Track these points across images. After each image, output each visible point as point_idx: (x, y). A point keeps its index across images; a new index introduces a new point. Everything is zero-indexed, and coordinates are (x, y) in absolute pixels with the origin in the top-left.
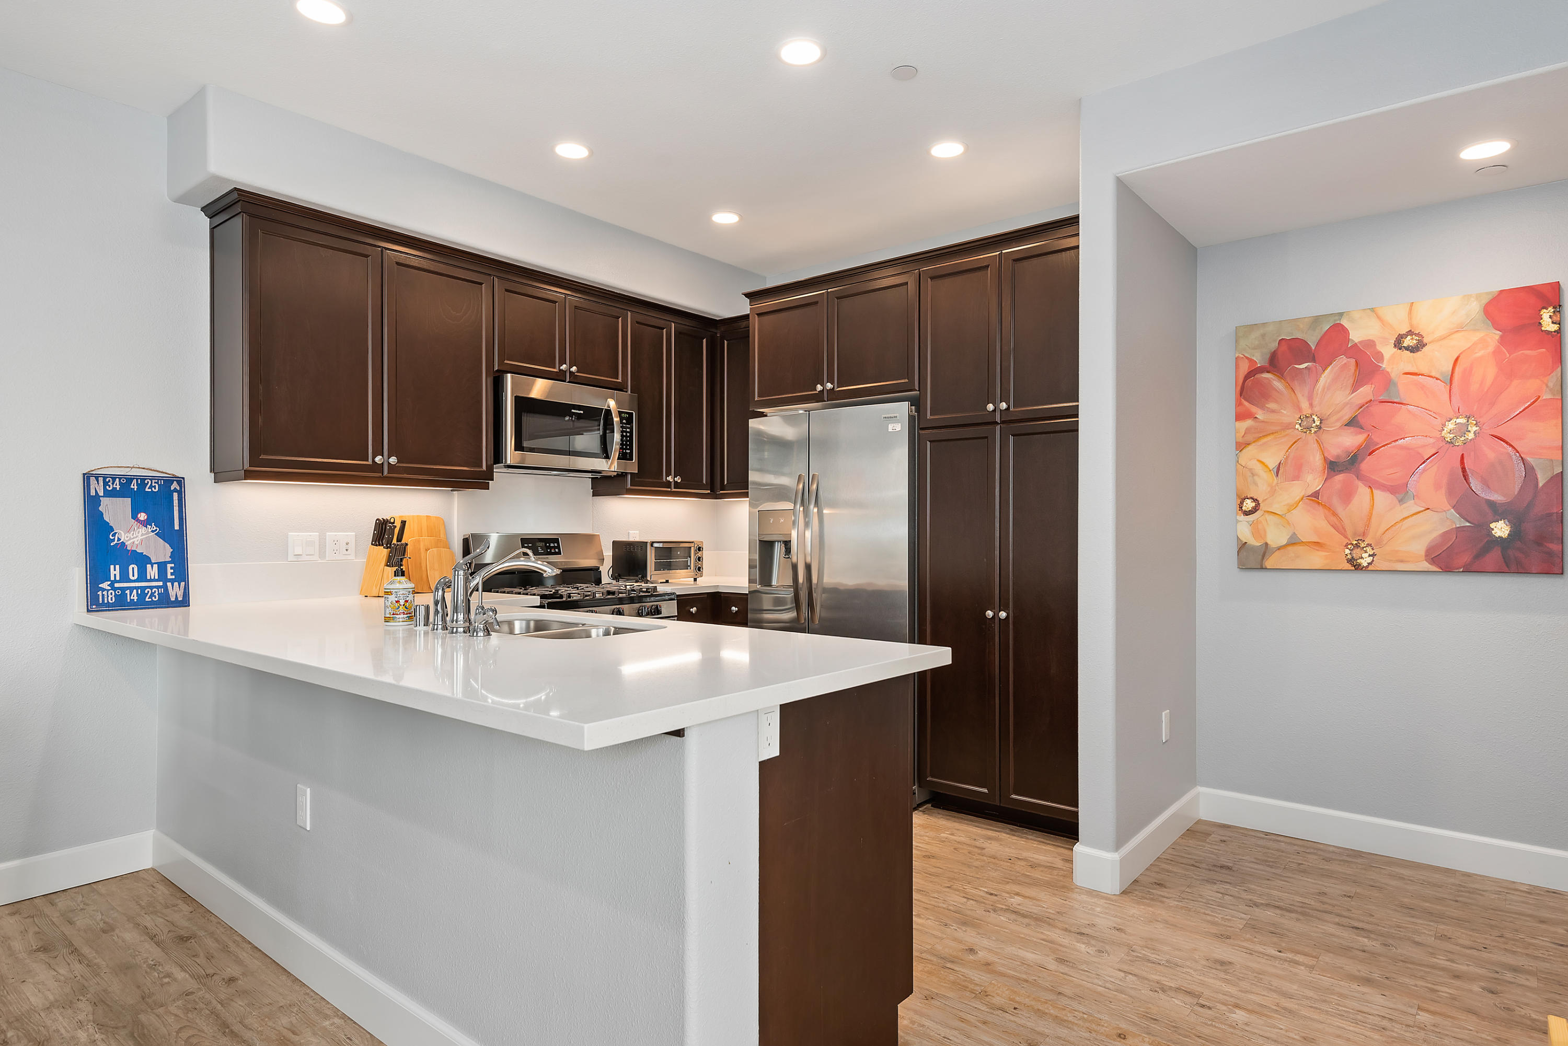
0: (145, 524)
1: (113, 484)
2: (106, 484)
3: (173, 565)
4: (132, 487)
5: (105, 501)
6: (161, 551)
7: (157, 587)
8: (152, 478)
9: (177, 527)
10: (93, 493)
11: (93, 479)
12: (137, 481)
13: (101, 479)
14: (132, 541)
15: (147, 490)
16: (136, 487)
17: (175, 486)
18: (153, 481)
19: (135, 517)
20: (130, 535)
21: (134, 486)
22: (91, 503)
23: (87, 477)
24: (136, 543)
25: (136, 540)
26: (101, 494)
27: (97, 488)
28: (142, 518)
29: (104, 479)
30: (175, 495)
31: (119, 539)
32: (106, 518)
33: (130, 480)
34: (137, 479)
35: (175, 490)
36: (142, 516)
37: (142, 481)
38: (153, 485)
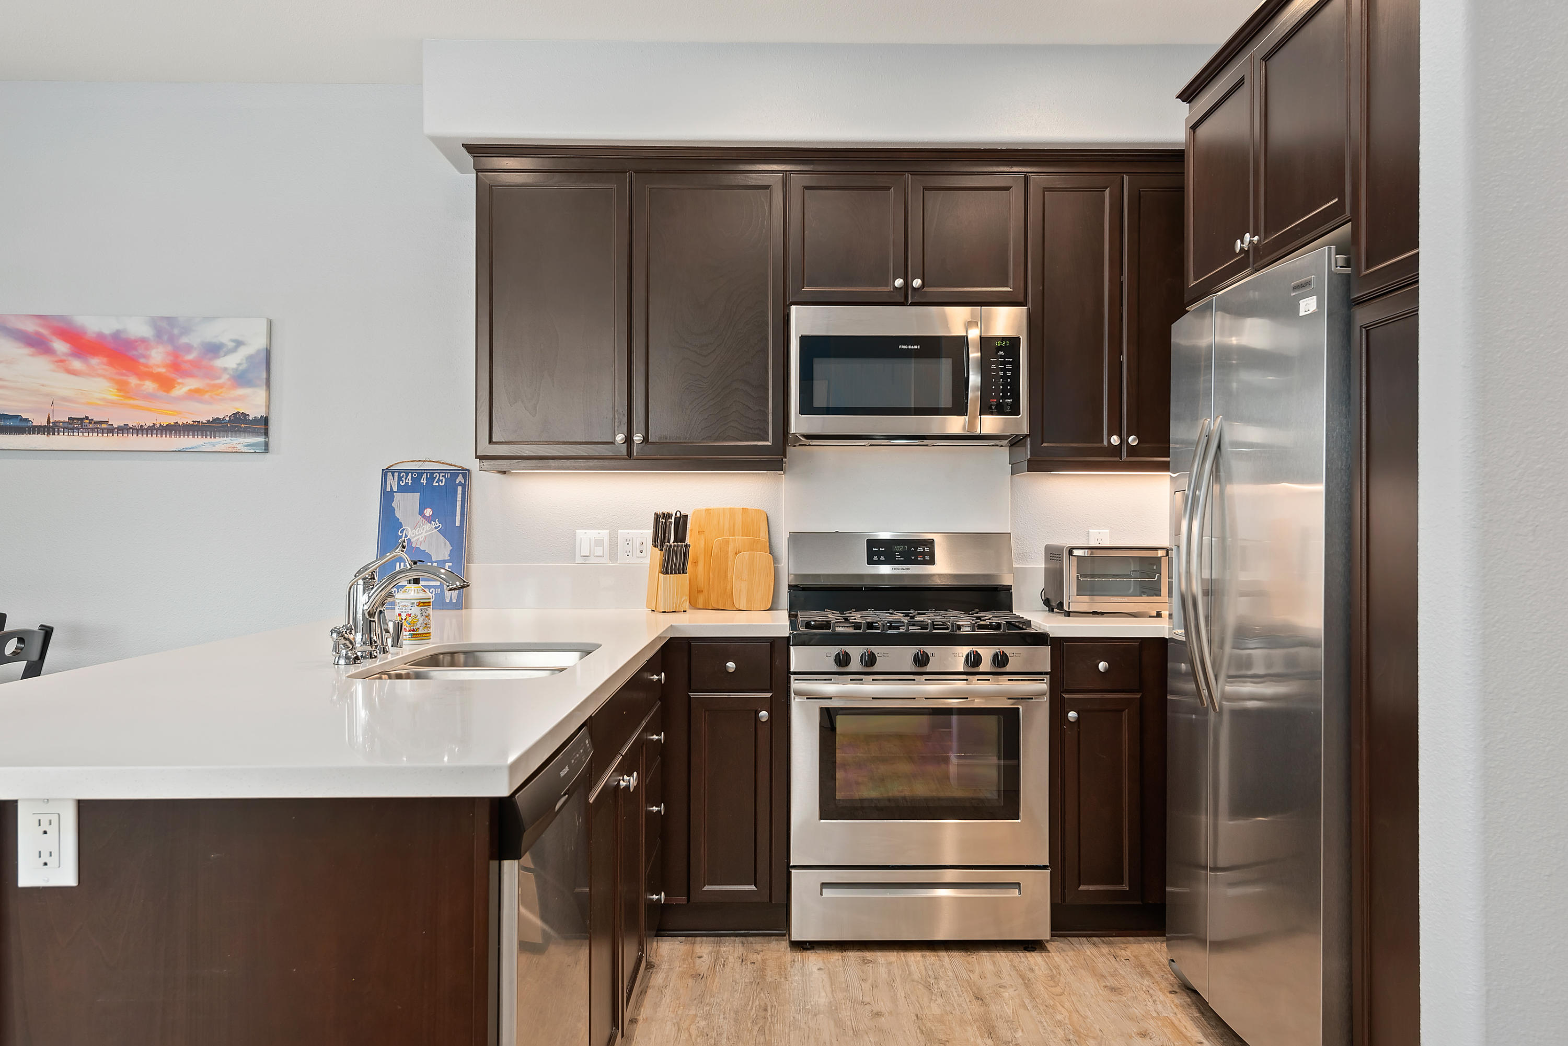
0: (430, 520)
1: (406, 479)
2: (400, 479)
3: (451, 564)
4: (422, 481)
5: (398, 497)
6: (440, 549)
7: (435, 587)
8: (440, 471)
9: (458, 524)
10: (388, 489)
11: (389, 474)
12: (427, 475)
13: (396, 474)
14: (417, 538)
15: (435, 484)
16: (425, 482)
17: (460, 479)
18: (441, 475)
19: (421, 513)
20: (416, 532)
21: (424, 481)
22: (387, 498)
23: (385, 472)
24: (420, 540)
25: (420, 536)
26: (395, 490)
27: (393, 483)
28: (427, 514)
29: (399, 473)
30: (460, 489)
31: (406, 536)
32: (397, 515)
33: (420, 473)
34: (427, 473)
35: (460, 484)
36: (428, 512)
37: (431, 474)
38: (441, 478)
